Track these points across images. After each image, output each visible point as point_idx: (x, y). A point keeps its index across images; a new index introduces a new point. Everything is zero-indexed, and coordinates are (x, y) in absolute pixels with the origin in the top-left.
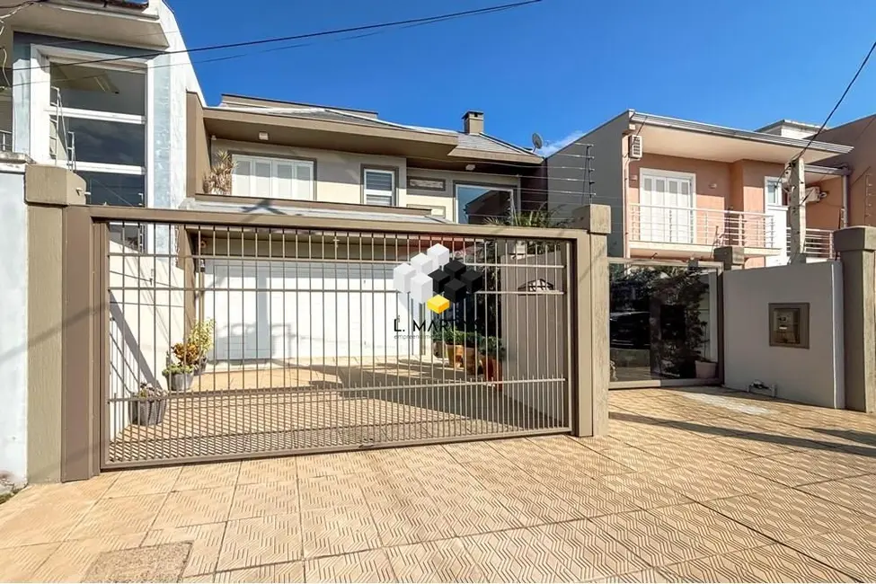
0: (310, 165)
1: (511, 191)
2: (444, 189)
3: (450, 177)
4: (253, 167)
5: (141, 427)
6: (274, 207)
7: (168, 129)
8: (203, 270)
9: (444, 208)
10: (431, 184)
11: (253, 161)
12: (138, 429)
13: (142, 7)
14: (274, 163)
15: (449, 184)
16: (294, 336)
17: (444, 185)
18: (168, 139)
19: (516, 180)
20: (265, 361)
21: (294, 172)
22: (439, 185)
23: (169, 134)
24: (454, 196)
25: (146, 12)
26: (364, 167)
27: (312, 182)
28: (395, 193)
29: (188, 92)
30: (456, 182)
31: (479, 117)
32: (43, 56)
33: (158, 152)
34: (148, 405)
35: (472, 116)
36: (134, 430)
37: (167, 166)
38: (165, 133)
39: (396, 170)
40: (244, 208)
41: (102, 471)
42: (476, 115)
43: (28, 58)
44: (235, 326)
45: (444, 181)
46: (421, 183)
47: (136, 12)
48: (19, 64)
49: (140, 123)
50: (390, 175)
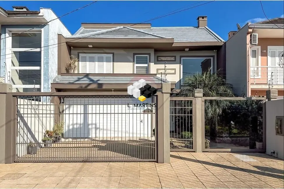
0: (111, 55)
1: (212, 58)
2: (175, 61)
3: (178, 55)
4: (88, 58)
5: (30, 155)
6: (90, 77)
7: (48, 52)
8: (63, 103)
9: (175, 69)
10: (169, 59)
11: (88, 55)
12: (29, 155)
13: (38, 14)
14: (96, 56)
15: (178, 58)
16: (98, 128)
17: (175, 59)
18: (48, 56)
19: (214, 53)
20: (86, 138)
21: (105, 59)
22: (173, 59)
23: (49, 54)
24: (180, 63)
25: (40, 15)
26: (134, 54)
27: (112, 63)
28: (149, 65)
29: (58, 35)
30: (181, 57)
31: (205, 19)
32: (10, 31)
33: (45, 61)
34: (31, 148)
35: (200, 19)
36: (28, 155)
37: (48, 66)
38: (47, 54)
39: (149, 54)
40: (78, 78)
41: (15, 162)
42: (203, 18)
43: (5, 33)
44: (75, 124)
45: (175, 57)
46: (163, 59)
47: (37, 15)
48: (3, 36)
49: (39, 51)
50: (147, 57)
